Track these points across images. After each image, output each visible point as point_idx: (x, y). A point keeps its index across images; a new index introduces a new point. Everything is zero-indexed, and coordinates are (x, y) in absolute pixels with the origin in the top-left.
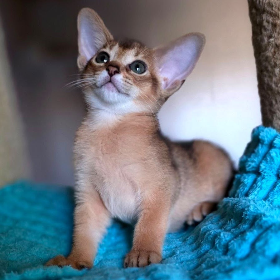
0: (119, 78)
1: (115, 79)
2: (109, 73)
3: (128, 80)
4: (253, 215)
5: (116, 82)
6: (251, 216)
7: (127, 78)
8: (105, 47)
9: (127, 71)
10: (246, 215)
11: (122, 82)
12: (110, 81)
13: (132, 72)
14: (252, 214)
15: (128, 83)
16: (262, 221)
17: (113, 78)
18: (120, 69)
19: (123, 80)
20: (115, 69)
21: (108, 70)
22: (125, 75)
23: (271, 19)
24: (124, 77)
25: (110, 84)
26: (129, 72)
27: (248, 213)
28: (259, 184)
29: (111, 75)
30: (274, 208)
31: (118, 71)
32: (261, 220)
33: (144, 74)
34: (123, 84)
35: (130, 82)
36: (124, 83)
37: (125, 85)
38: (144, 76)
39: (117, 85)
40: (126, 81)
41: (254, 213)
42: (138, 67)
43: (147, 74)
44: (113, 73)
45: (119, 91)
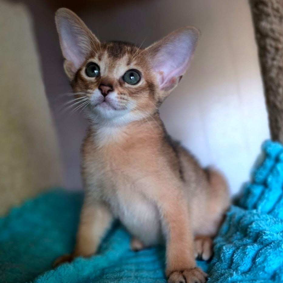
0: (113, 96)
1: (110, 98)
2: (102, 93)
3: (123, 96)
4: (256, 233)
5: (111, 101)
6: (254, 233)
7: (121, 94)
8: (92, 55)
9: (121, 84)
10: (250, 232)
11: (117, 100)
12: (105, 101)
13: (127, 85)
14: (255, 231)
15: (124, 99)
16: (263, 239)
17: (107, 98)
18: (114, 86)
19: (118, 98)
20: (108, 88)
21: (100, 89)
22: (120, 91)
23: (273, 43)
24: (118, 94)
25: (105, 104)
26: (123, 85)
27: (252, 230)
28: (266, 195)
29: (105, 94)
30: (277, 223)
31: (111, 90)
32: (262, 237)
33: (140, 84)
34: (119, 102)
35: (125, 97)
36: (119, 100)
37: (121, 102)
38: (140, 87)
39: (113, 103)
40: (121, 98)
41: (257, 230)
42: (132, 76)
43: (142, 83)
44: (106, 93)
45: (115, 109)
